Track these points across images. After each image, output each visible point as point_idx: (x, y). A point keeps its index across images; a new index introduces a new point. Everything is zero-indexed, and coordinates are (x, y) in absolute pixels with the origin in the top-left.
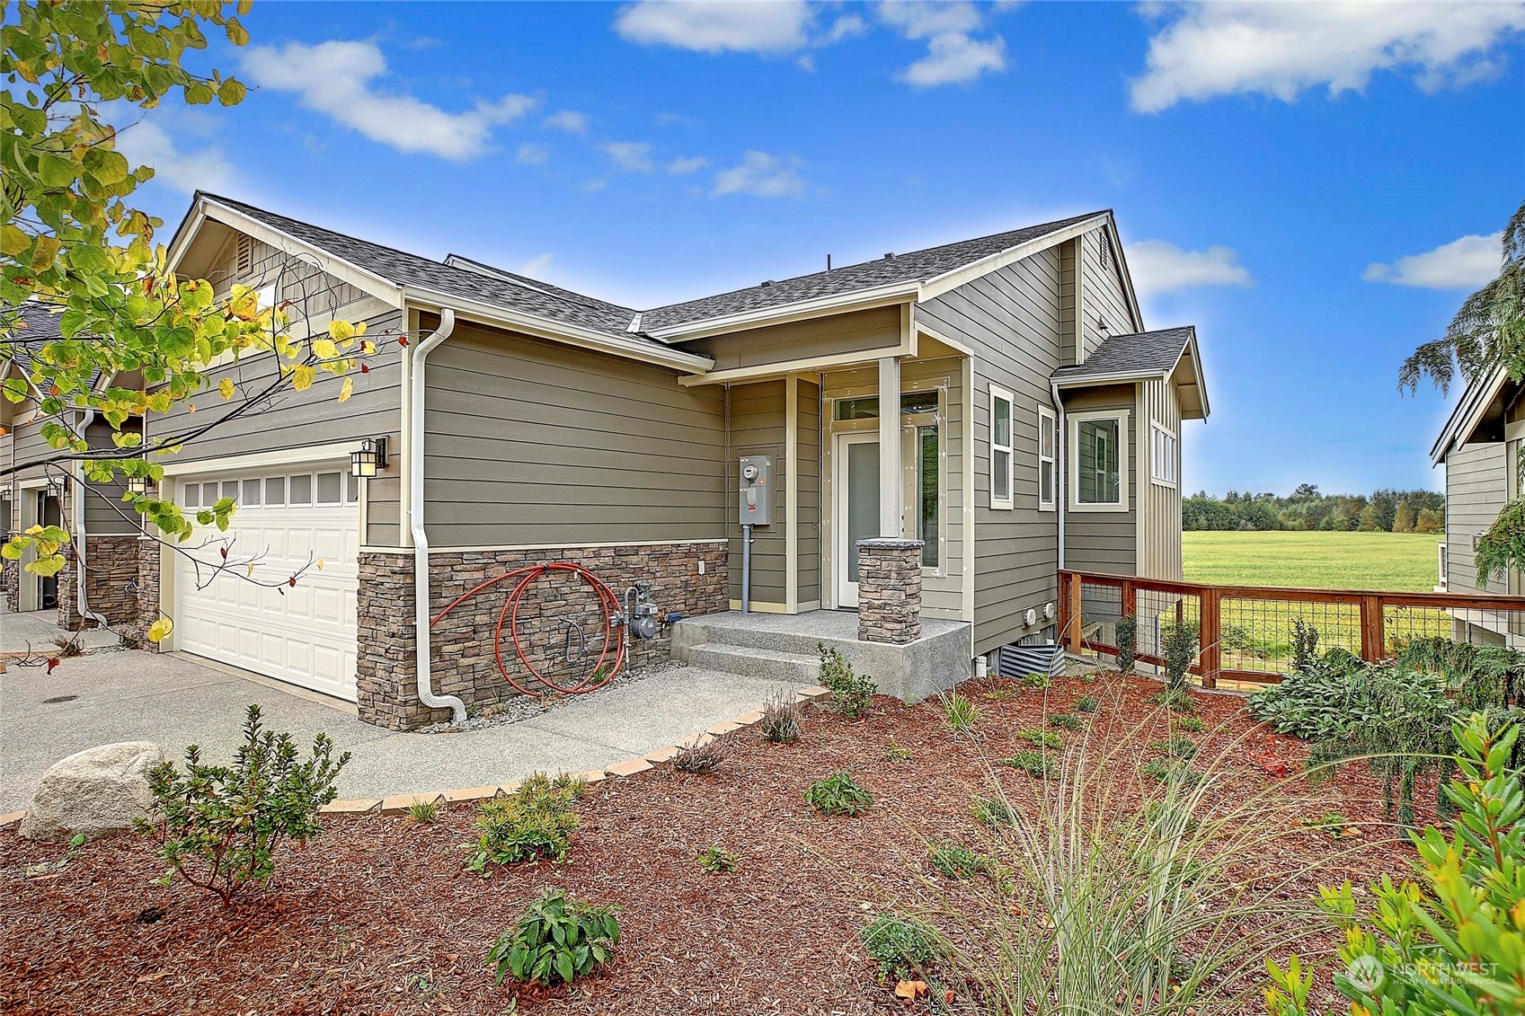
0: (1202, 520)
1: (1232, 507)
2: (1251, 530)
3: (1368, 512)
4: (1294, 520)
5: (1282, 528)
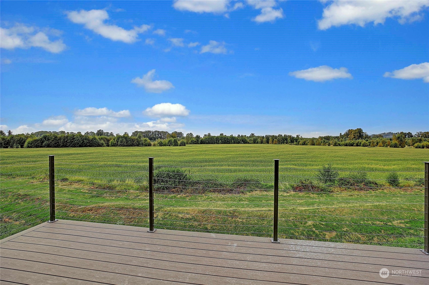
0: (233, 141)
1: (239, 138)
2: (243, 144)
3: (265, 140)
4: (251, 141)
5: (249, 143)
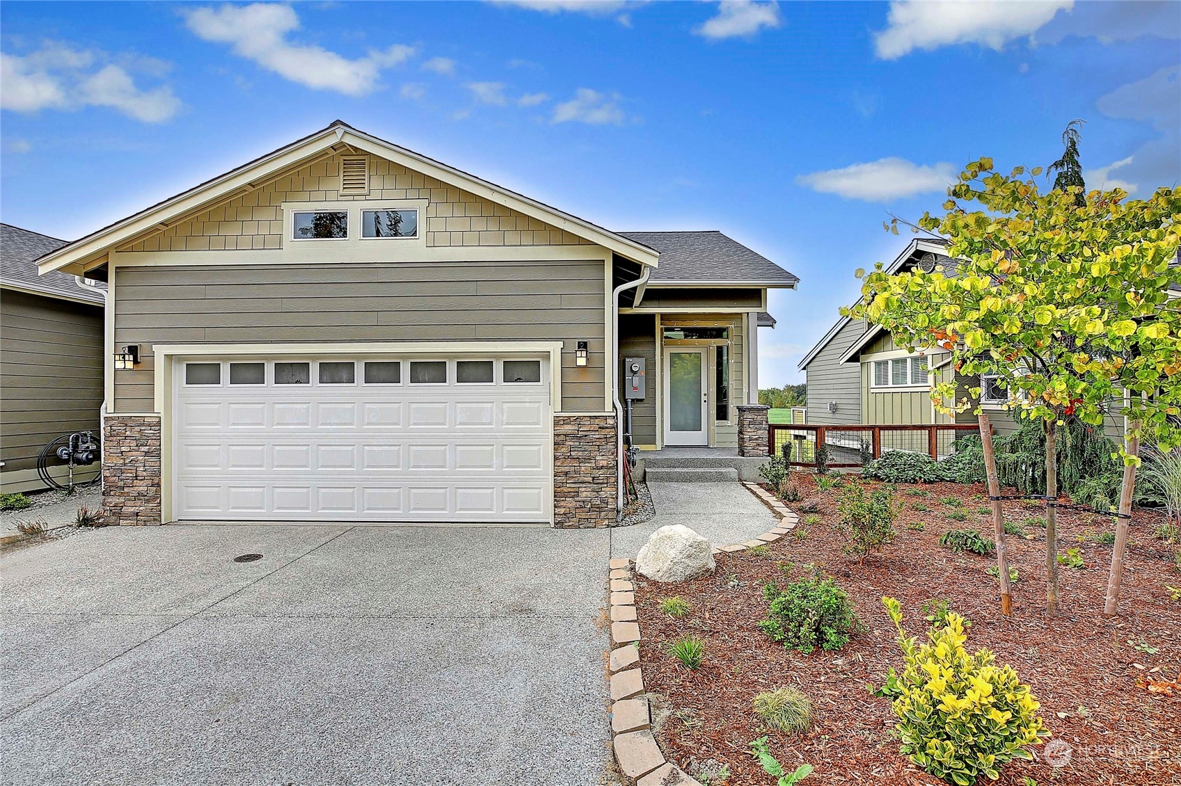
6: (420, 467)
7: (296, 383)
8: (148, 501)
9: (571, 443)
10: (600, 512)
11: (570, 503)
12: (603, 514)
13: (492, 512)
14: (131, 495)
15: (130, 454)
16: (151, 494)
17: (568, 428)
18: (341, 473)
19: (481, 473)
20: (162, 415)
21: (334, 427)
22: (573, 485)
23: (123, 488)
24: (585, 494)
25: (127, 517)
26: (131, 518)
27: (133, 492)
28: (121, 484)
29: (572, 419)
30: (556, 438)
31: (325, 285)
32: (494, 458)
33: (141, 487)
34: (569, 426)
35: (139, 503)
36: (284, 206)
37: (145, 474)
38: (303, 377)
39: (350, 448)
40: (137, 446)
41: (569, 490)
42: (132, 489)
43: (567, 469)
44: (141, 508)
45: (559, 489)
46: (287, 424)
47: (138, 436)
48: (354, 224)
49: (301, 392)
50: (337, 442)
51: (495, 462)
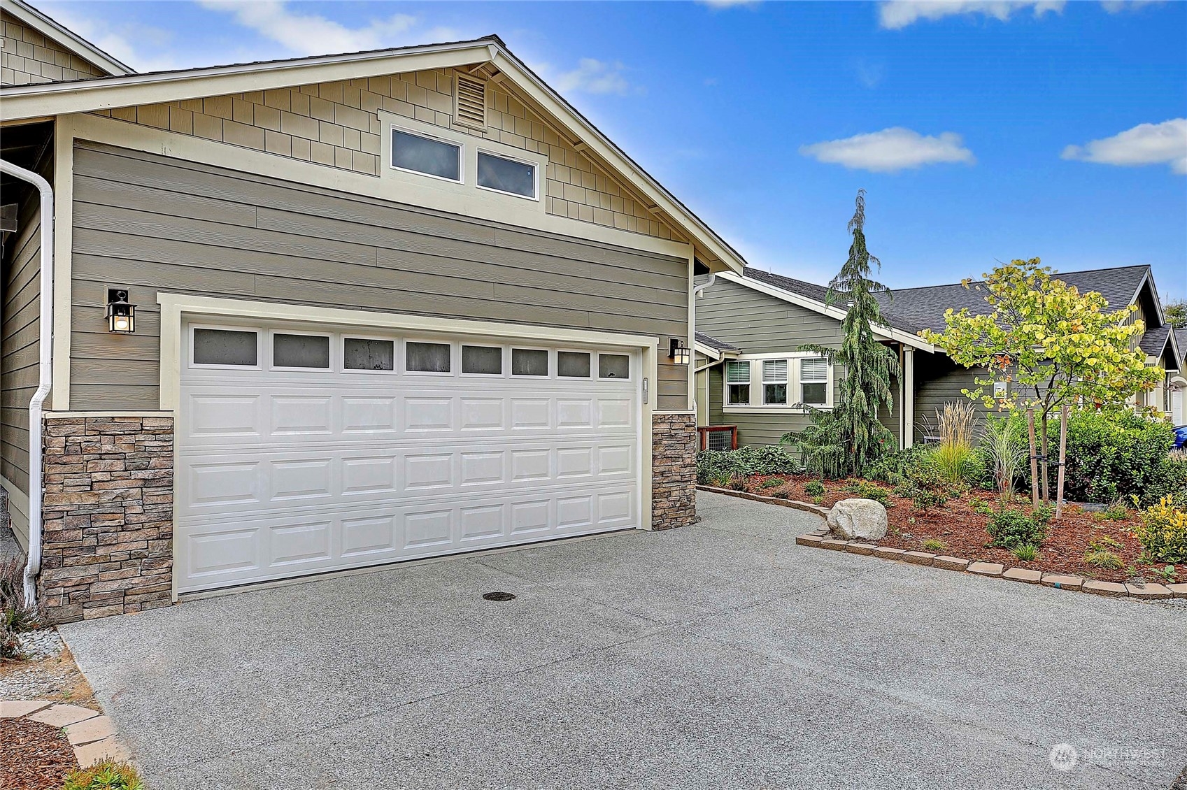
6: (522, 477)
7: (375, 368)
8: (150, 566)
9: (666, 442)
10: (685, 510)
11: (664, 503)
12: (688, 511)
13: (589, 523)
14: (113, 559)
15: (111, 485)
16: (157, 552)
17: (664, 427)
18: (434, 492)
19: (578, 480)
20: (176, 415)
21: (426, 430)
22: (667, 485)
23: (93, 549)
24: (676, 493)
25: (104, 600)
26: (110, 602)
27: (118, 552)
28: (91, 541)
29: (666, 418)
30: (655, 437)
31: (434, 239)
32: (592, 462)
33: (134, 541)
34: (665, 424)
35: (130, 571)
36: (381, 115)
37: (143, 518)
38: (384, 360)
39: (445, 458)
40: (126, 470)
41: (665, 490)
42: (115, 548)
43: (662, 469)
44: (135, 581)
45: (657, 490)
46: (364, 428)
47: (129, 452)
48: (468, 166)
49: (382, 382)
50: (431, 450)
51: (592, 466)
